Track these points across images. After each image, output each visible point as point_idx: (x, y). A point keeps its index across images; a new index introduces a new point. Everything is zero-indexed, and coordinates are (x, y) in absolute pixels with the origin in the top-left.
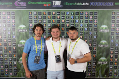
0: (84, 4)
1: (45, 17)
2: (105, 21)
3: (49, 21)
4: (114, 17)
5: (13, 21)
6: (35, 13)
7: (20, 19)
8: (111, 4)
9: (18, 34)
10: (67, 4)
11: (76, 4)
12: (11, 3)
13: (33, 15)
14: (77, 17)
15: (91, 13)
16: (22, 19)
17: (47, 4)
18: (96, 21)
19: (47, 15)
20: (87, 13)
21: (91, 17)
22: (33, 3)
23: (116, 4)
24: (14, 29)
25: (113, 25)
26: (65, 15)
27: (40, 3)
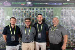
0: (45, 4)
1: (22, 12)
2: (58, 14)
3: (25, 14)
4: (63, 11)
5: (3, 14)
6: (16, 9)
7: (7, 13)
8: (61, 4)
9: (6, 22)
10: (35, 4)
11: (40, 4)
12: (2, 3)
13: (15, 10)
14: (41, 12)
15: (49, 9)
16: (8, 13)
17: (23, 4)
18: (52, 14)
19: (23, 10)
20: (47, 9)
21: (49, 12)
22: (15, 3)
23: (63, 4)
24: (3, 19)
25: (62, 16)
26: (34, 10)
27: (19, 3)
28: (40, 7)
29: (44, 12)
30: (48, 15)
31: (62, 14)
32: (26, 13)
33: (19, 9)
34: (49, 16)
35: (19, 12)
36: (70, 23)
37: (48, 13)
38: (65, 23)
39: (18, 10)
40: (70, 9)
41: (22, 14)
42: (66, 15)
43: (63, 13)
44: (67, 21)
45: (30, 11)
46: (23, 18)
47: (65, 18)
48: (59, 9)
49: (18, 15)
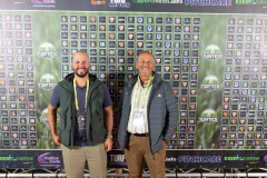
28: (156, 14)
29: (169, 29)
30: (182, 41)
31: (231, 38)
32: (107, 32)
33: (84, 19)
34: (187, 45)
35: (84, 28)
36: (256, 69)
37: (182, 34)
38: (238, 69)
39: (79, 23)
40: (259, 22)
41: (93, 36)
42: (244, 42)
43: (236, 34)
44: (247, 62)
45: (122, 28)
46: (98, 48)
47: (239, 54)
48: (222, 19)
49: (79, 41)
